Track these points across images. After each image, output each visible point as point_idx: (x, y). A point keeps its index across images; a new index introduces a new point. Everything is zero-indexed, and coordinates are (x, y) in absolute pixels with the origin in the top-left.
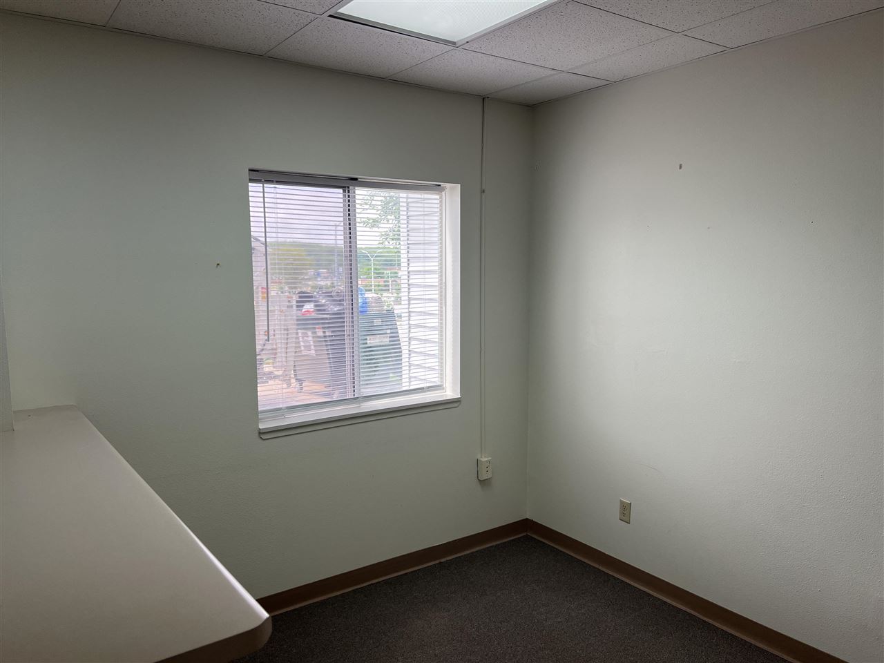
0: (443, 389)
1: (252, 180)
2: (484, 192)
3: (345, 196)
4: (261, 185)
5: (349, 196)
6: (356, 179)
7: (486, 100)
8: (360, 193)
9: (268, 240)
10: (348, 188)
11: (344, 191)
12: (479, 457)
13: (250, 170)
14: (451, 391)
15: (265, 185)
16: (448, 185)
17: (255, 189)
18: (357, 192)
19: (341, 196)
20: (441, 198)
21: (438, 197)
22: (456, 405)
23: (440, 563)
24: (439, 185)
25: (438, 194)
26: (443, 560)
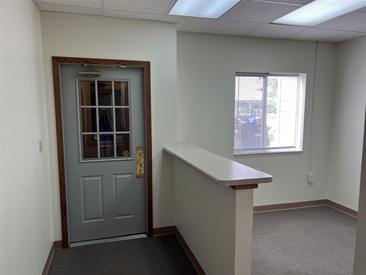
0: (296, 148)
1: (237, 76)
2: (315, 76)
3: (264, 79)
4: (238, 77)
5: (265, 79)
6: (269, 73)
7: (318, 43)
8: (269, 78)
9: (239, 99)
10: (265, 76)
11: (264, 78)
12: (308, 174)
13: (236, 72)
14: (299, 148)
15: (240, 77)
16: (301, 74)
17: (237, 78)
18: (268, 78)
19: (263, 79)
20: (298, 78)
21: (297, 78)
22: (301, 153)
23: (292, 209)
24: (298, 74)
25: (297, 77)
26: (293, 209)
